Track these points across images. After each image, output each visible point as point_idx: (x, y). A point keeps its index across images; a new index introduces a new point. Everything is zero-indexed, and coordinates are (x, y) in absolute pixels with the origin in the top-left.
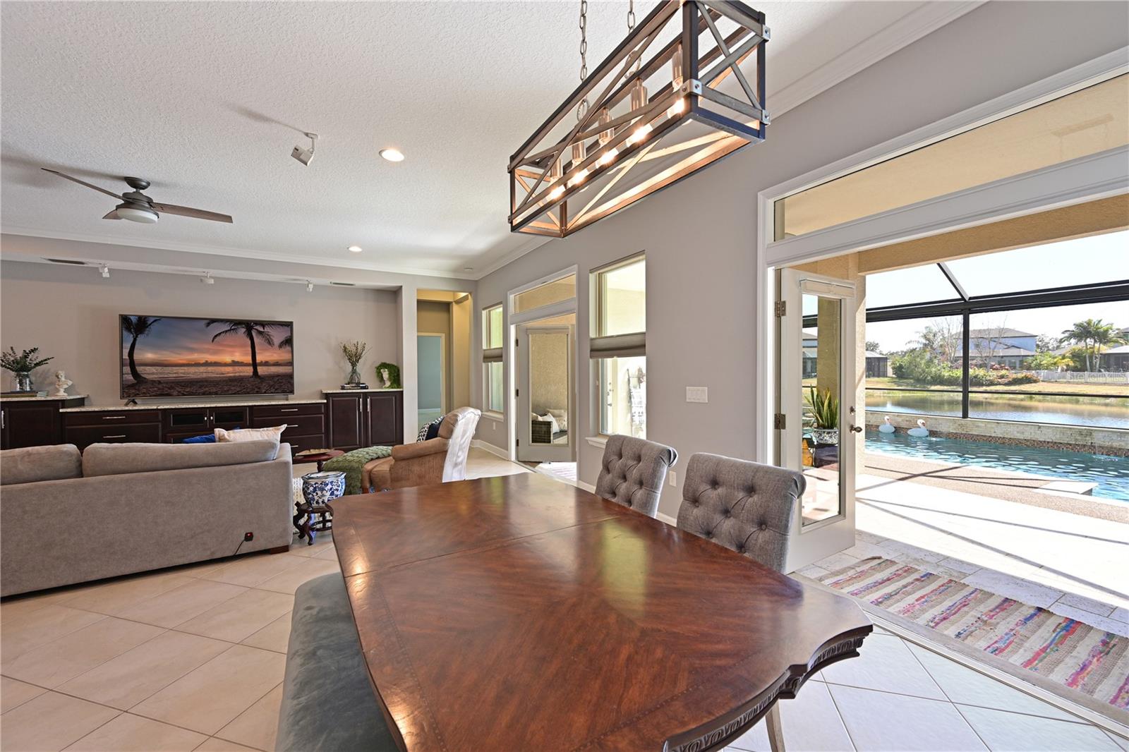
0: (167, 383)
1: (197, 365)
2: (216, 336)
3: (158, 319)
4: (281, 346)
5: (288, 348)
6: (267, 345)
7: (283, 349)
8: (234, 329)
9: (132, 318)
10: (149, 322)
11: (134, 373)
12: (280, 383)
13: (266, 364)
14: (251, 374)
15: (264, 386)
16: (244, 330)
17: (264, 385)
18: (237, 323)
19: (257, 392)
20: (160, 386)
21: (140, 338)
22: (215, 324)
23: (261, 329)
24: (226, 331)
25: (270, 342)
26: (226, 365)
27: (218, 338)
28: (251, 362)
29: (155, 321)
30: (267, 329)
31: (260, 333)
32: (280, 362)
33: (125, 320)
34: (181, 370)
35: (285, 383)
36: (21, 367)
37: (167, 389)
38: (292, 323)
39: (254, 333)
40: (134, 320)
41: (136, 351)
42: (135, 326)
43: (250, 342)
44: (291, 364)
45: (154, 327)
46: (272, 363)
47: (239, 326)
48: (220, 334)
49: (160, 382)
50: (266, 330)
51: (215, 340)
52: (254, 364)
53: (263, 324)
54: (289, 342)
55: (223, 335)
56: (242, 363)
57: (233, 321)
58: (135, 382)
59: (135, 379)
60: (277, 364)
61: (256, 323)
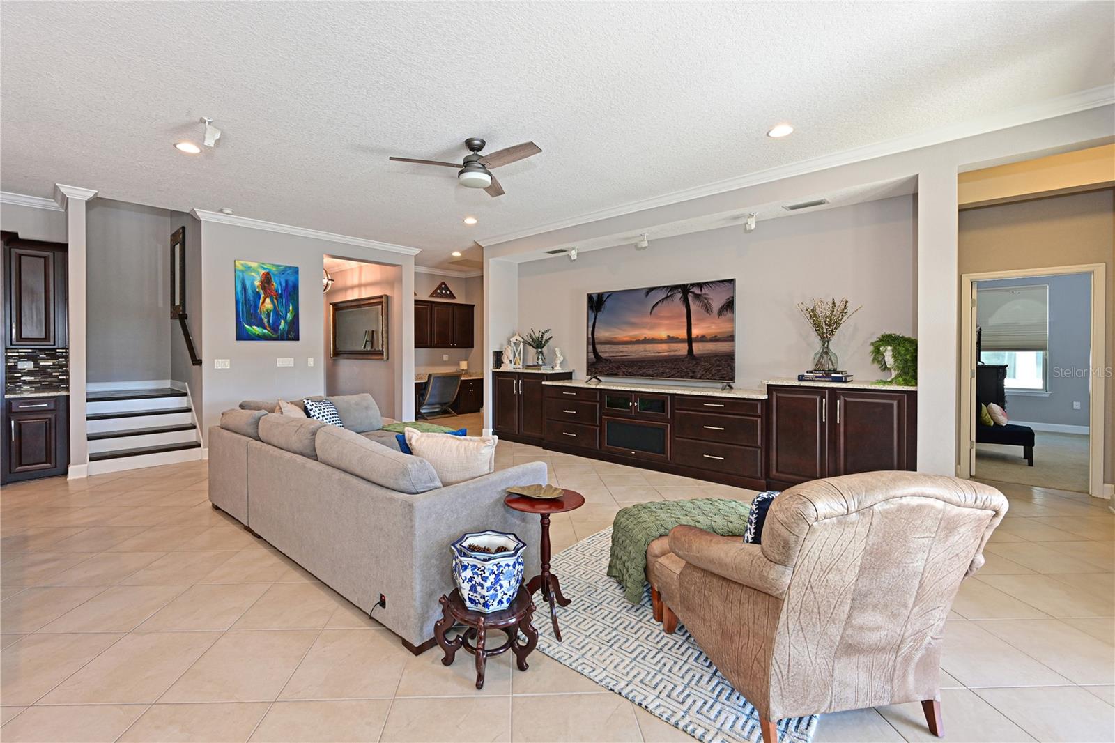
0: (615, 362)
1: (638, 342)
2: (654, 307)
3: (610, 294)
4: (720, 313)
6: (705, 313)
7: (723, 317)
8: (670, 295)
9: (593, 296)
10: (604, 299)
11: (595, 351)
12: (718, 366)
13: (702, 339)
14: (686, 353)
15: (699, 370)
16: (680, 295)
17: (699, 367)
18: (674, 288)
19: (692, 377)
20: (611, 365)
21: (599, 316)
22: (654, 291)
23: (698, 293)
24: (663, 299)
25: (707, 309)
26: (661, 341)
27: (655, 308)
28: (686, 337)
29: (609, 296)
30: (705, 291)
31: (697, 296)
32: (719, 336)
33: (590, 299)
35: (723, 367)
36: (538, 344)
37: (615, 369)
39: (690, 299)
40: (595, 297)
41: (596, 330)
42: (596, 303)
43: (685, 311)
44: (731, 338)
45: (608, 304)
46: (708, 337)
47: (675, 291)
48: (657, 303)
49: (610, 361)
50: (703, 292)
51: (654, 311)
52: (690, 340)
53: (700, 285)
54: (729, 306)
55: (660, 304)
56: (678, 338)
57: (668, 287)
58: (595, 360)
59: (595, 357)
60: (715, 339)
61: (693, 285)
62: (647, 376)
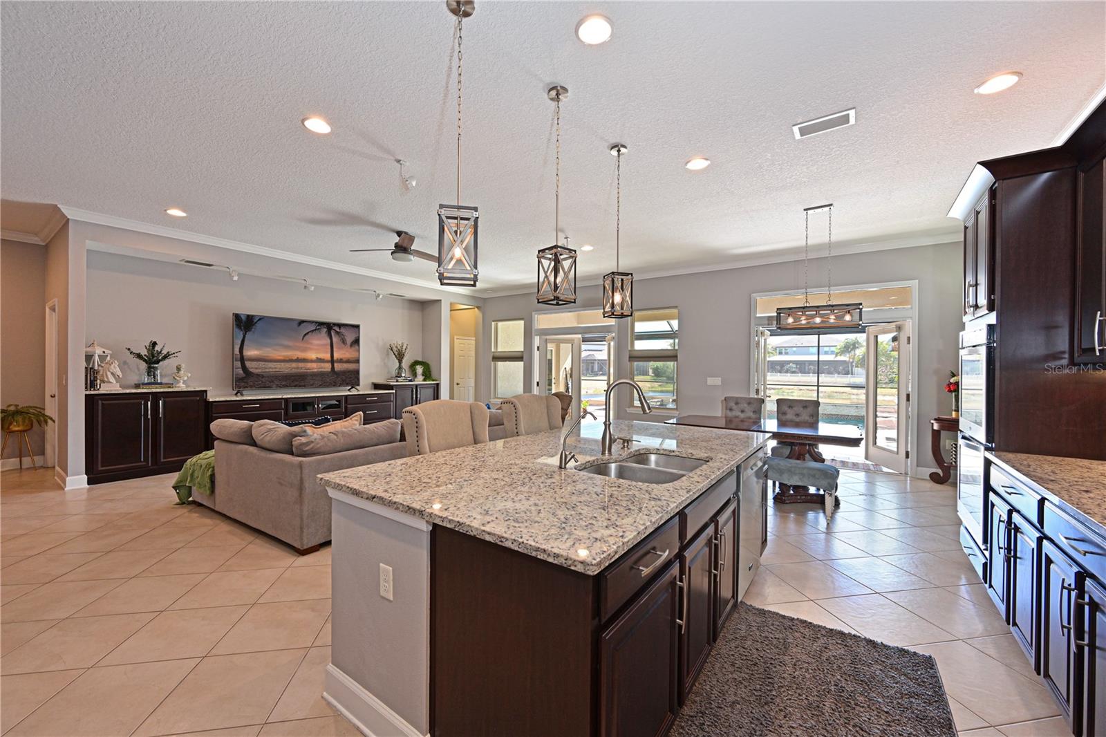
0: (268, 377)
1: (291, 361)
2: (305, 335)
3: (261, 318)
4: (351, 346)
5: (357, 347)
6: (342, 344)
7: (353, 348)
8: (318, 330)
9: (242, 316)
10: (255, 321)
11: (244, 367)
13: (341, 361)
14: (330, 370)
15: (338, 380)
16: (325, 330)
17: (338, 378)
18: (321, 324)
19: (334, 386)
20: (263, 380)
21: (249, 335)
22: (305, 324)
23: (338, 330)
24: (313, 331)
25: (344, 342)
26: (312, 361)
27: (307, 336)
28: (330, 359)
29: (260, 319)
30: (343, 330)
31: (337, 333)
32: (351, 359)
33: (237, 317)
34: (278, 365)
35: (352, 378)
36: (152, 360)
37: (267, 383)
38: (358, 327)
39: (333, 334)
40: (244, 318)
41: (245, 347)
42: (245, 324)
43: (329, 341)
44: (358, 361)
45: (259, 325)
46: (345, 360)
47: (322, 327)
48: (308, 333)
49: (263, 376)
50: (341, 330)
51: (304, 338)
52: (332, 361)
53: (340, 325)
54: (357, 342)
55: (310, 334)
56: (324, 359)
57: (316, 322)
58: (244, 375)
59: (244, 372)
60: (348, 361)
61: (335, 324)
62: (300, 386)
